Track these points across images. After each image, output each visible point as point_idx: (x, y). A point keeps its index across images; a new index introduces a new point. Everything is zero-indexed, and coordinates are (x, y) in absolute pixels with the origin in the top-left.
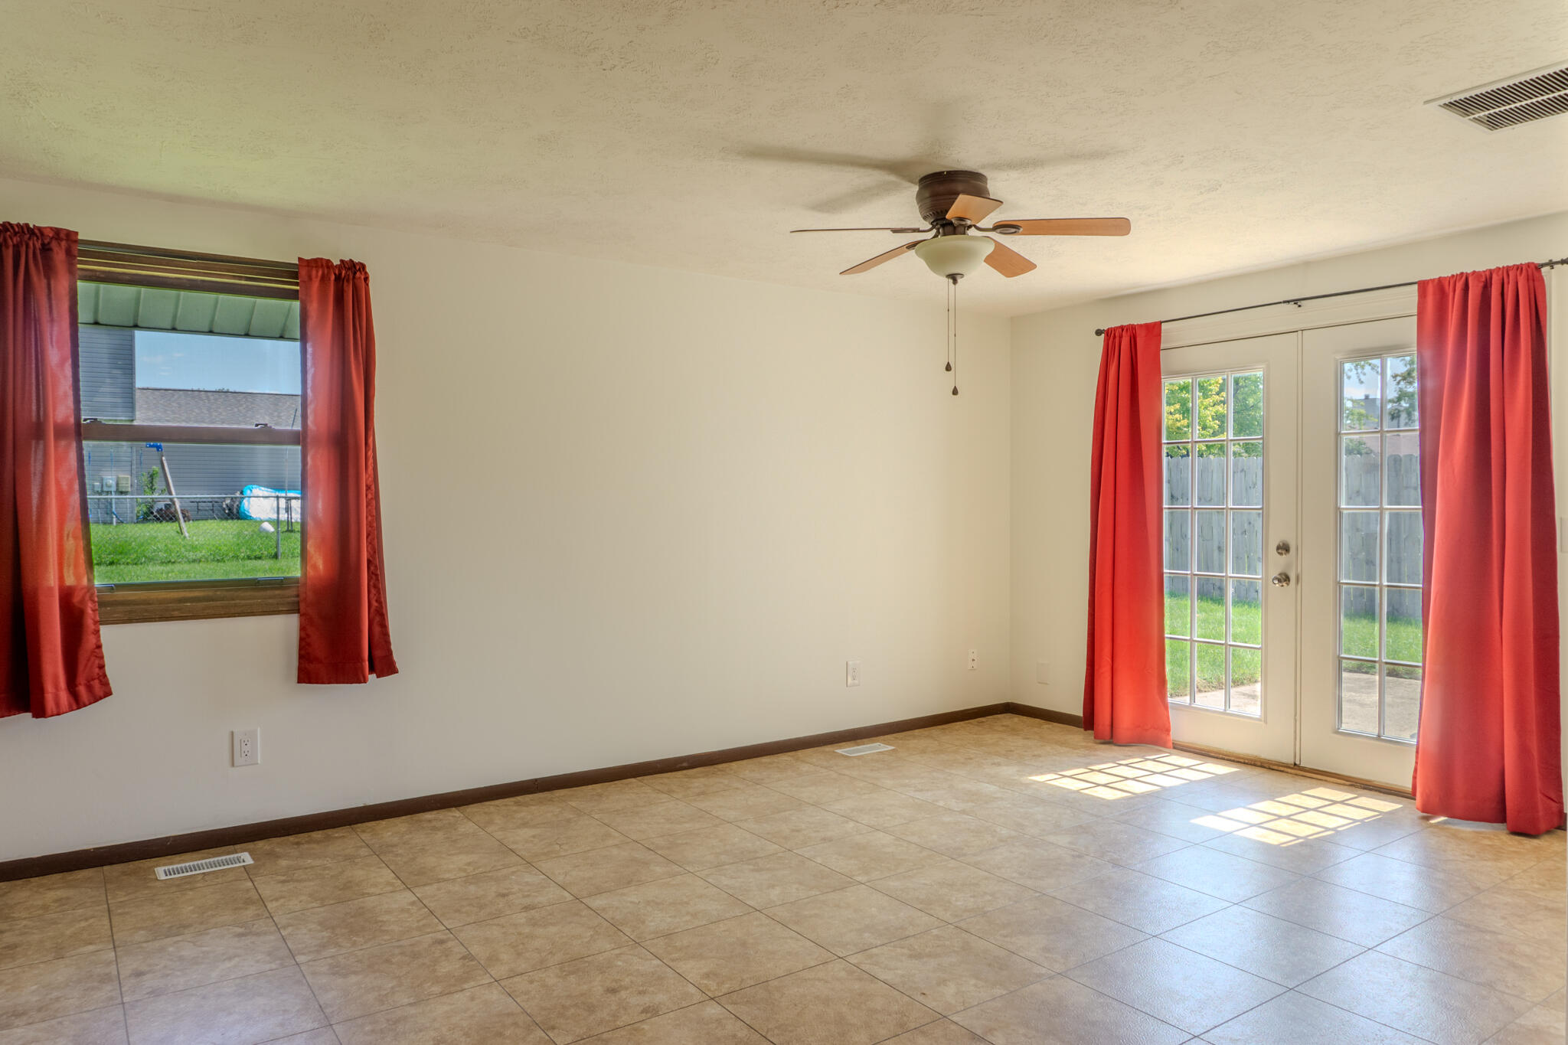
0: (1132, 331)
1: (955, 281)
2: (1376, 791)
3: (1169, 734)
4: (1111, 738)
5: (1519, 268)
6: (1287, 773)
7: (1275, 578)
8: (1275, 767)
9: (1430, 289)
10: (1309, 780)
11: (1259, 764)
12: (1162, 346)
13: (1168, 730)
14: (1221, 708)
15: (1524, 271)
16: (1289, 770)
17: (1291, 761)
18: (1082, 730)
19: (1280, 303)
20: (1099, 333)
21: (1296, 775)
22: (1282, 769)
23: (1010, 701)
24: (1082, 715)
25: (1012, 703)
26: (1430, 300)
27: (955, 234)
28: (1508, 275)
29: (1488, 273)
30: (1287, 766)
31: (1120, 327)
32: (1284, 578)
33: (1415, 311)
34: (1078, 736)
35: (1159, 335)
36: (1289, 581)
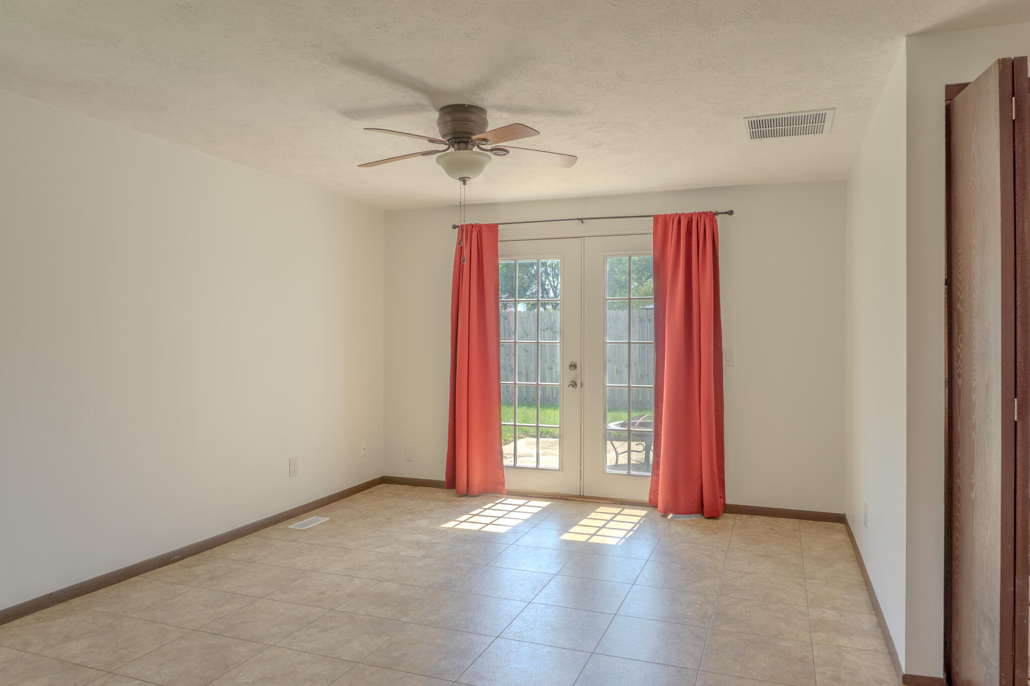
0: (479, 228)
1: (465, 183)
2: (628, 505)
3: (504, 485)
4: (468, 493)
5: (706, 213)
6: (577, 500)
7: (570, 385)
8: (569, 498)
9: (660, 221)
10: (594, 504)
11: (559, 497)
12: (499, 239)
13: (503, 483)
14: (534, 465)
15: (709, 216)
16: (578, 499)
17: (578, 493)
18: (446, 490)
19: (575, 219)
20: (454, 227)
21: (582, 501)
22: (573, 498)
23: (384, 475)
24: (445, 480)
25: (386, 476)
26: (660, 226)
27: (466, 149)
28: (701, 217)
29: (690, 215)
30: (576, 497)
31: (470, 224)
32: (574, 384)
33: (652, 232)
34: (442, 494)
35: (497, 232)
36: (576, 386)
